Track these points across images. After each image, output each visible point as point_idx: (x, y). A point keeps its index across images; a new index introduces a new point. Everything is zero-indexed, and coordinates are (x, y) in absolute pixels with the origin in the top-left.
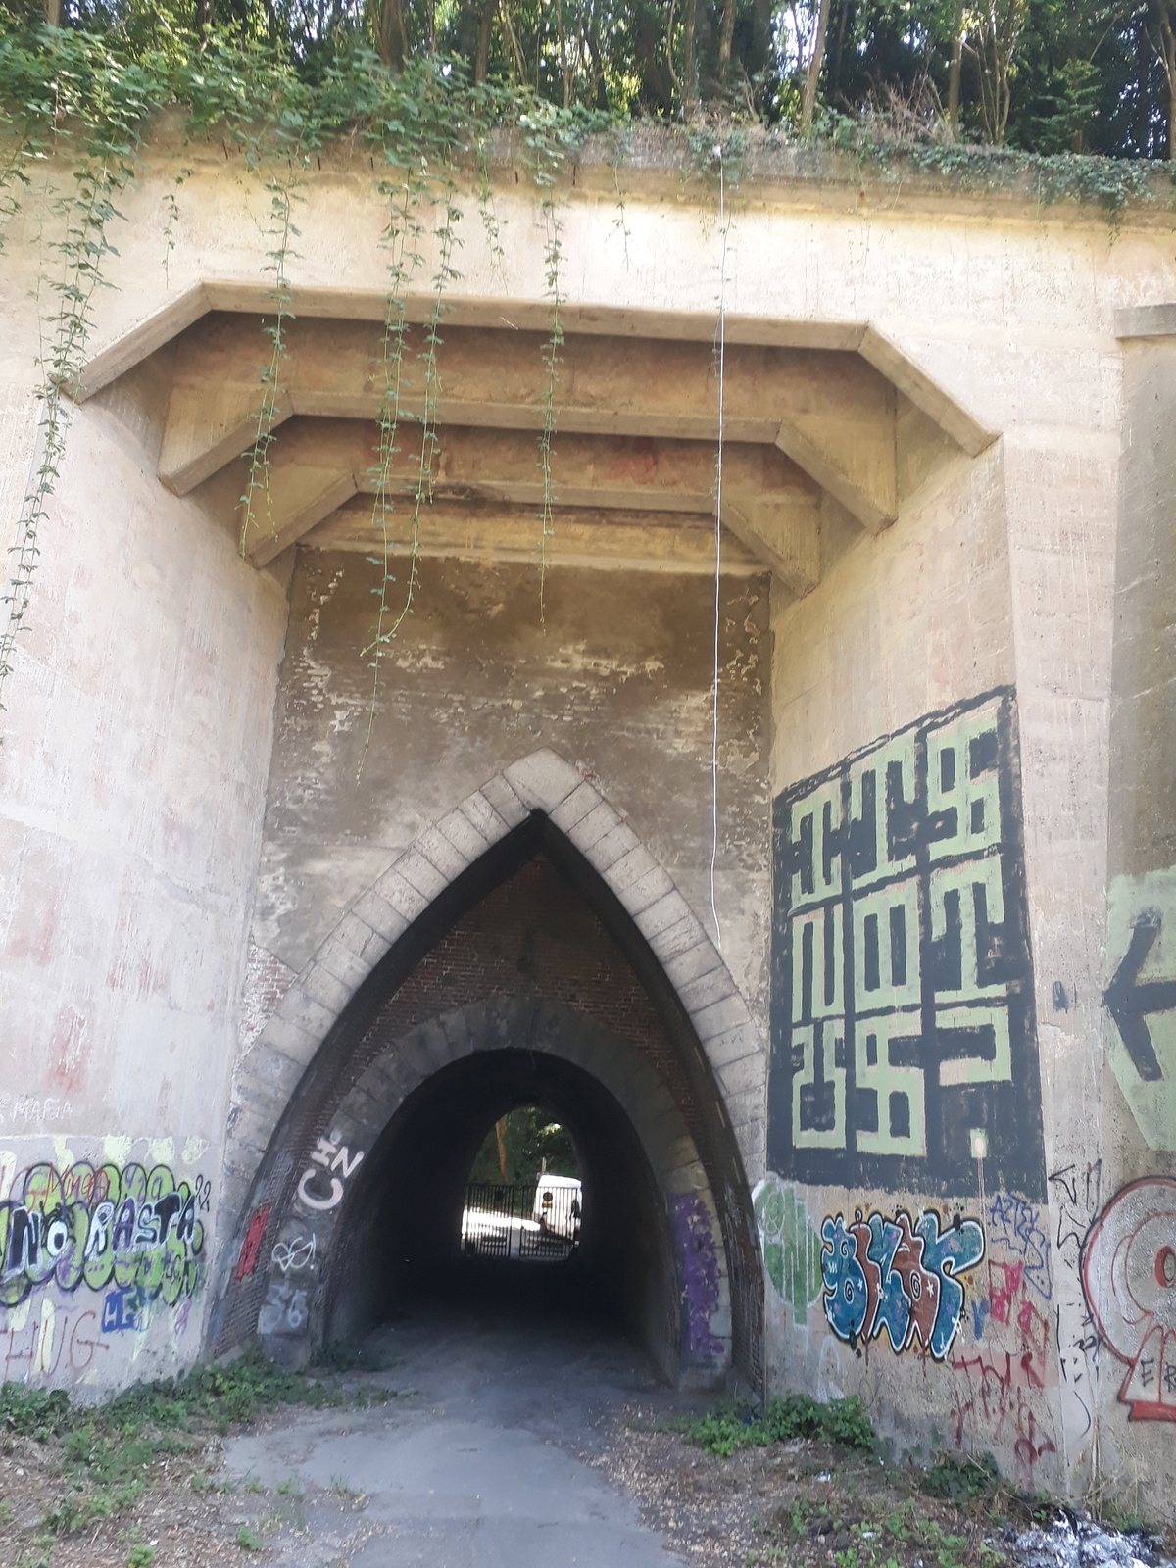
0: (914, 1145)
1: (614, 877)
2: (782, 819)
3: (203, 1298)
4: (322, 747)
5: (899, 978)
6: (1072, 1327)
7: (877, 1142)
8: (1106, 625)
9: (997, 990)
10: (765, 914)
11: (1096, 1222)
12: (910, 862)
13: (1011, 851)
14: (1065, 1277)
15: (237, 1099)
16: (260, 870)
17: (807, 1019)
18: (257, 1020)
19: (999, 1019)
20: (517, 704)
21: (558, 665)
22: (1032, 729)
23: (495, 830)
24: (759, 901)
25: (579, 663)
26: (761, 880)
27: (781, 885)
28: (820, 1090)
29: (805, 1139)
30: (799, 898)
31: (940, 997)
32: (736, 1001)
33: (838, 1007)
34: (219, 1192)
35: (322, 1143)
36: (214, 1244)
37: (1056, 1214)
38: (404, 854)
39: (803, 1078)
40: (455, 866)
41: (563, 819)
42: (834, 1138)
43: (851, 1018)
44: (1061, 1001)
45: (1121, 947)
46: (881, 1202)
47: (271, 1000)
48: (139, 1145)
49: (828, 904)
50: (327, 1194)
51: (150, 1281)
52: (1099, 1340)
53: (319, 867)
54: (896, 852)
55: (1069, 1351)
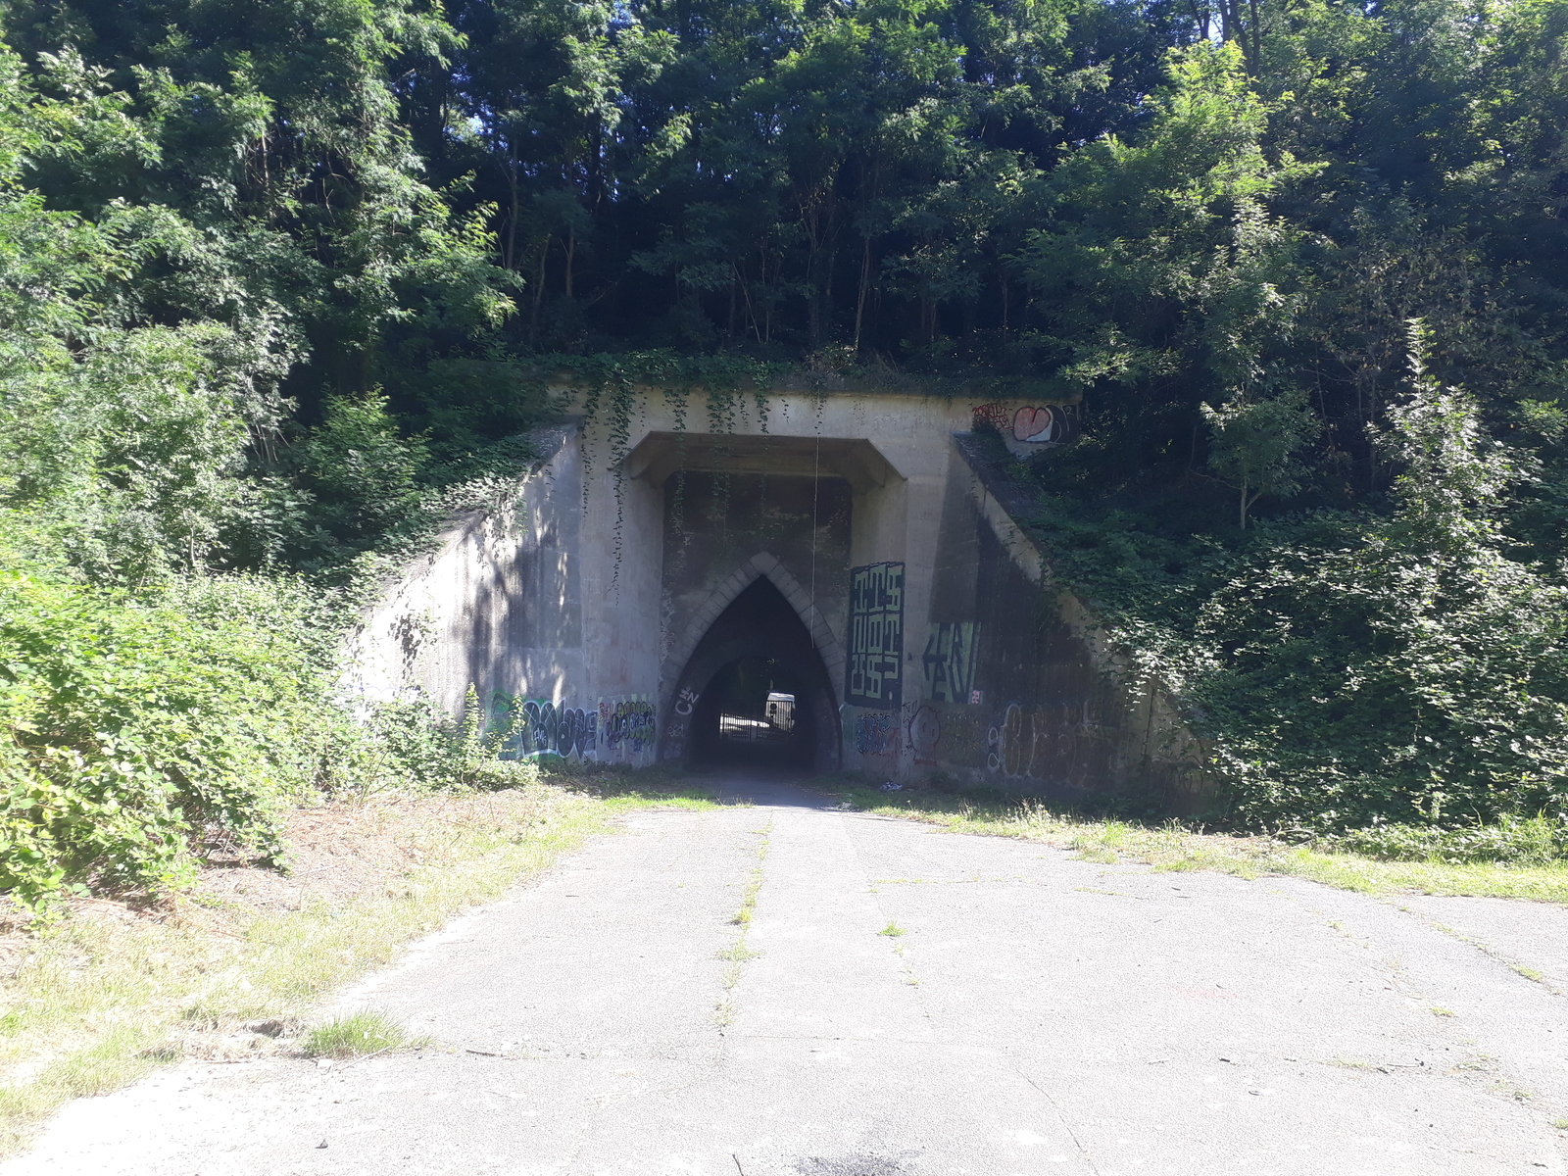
0: (878, 695)
1: (791, 600)
2: (853, 579)
3: (655, 745)
4: (681, 552)
5: (878, 645)
6: (905, 742)
7: (871, 694)
8: (935, 544)
9: (896, 653)
10: (846, 612)
11: (914, 717)
12: (882, 609)
13: (901, 612)
14: (904, 731)
15: (661, 679)
16: (663, 598)
17: (856, 652)
18: (666, 652)
19: (896, 661)
20: (753, 533)
21: (769, 516)
22: (908, 578)
23: (747, 582)
24: (844, 609)
25: (777, 515)
26: (846, 600)
27: (851, 604)
28: (859, 676)
29: (854, 691)
30: (856, 611)
31: (886, 653)
32: (836, 644)
33: (864, 650)
34: (658, 710)
35: (683, 691)
36: (658, 726)
37: (904, 714)
38: (713, 593)
39: (854, 672)
40: (732, 596)
41: (772, 578)
42: (861, 692)
43: (867, 654)
44: (910, 658)
45: (925, 644)
46: (871, 711)
47: (670, 645)
48: (639, 697)
49: (863, 615)
50: (687, 709)
51: (643, 737)
52: (912, 746)
53: (683, 597)
54: (879, 605)
55: (904, 749)
